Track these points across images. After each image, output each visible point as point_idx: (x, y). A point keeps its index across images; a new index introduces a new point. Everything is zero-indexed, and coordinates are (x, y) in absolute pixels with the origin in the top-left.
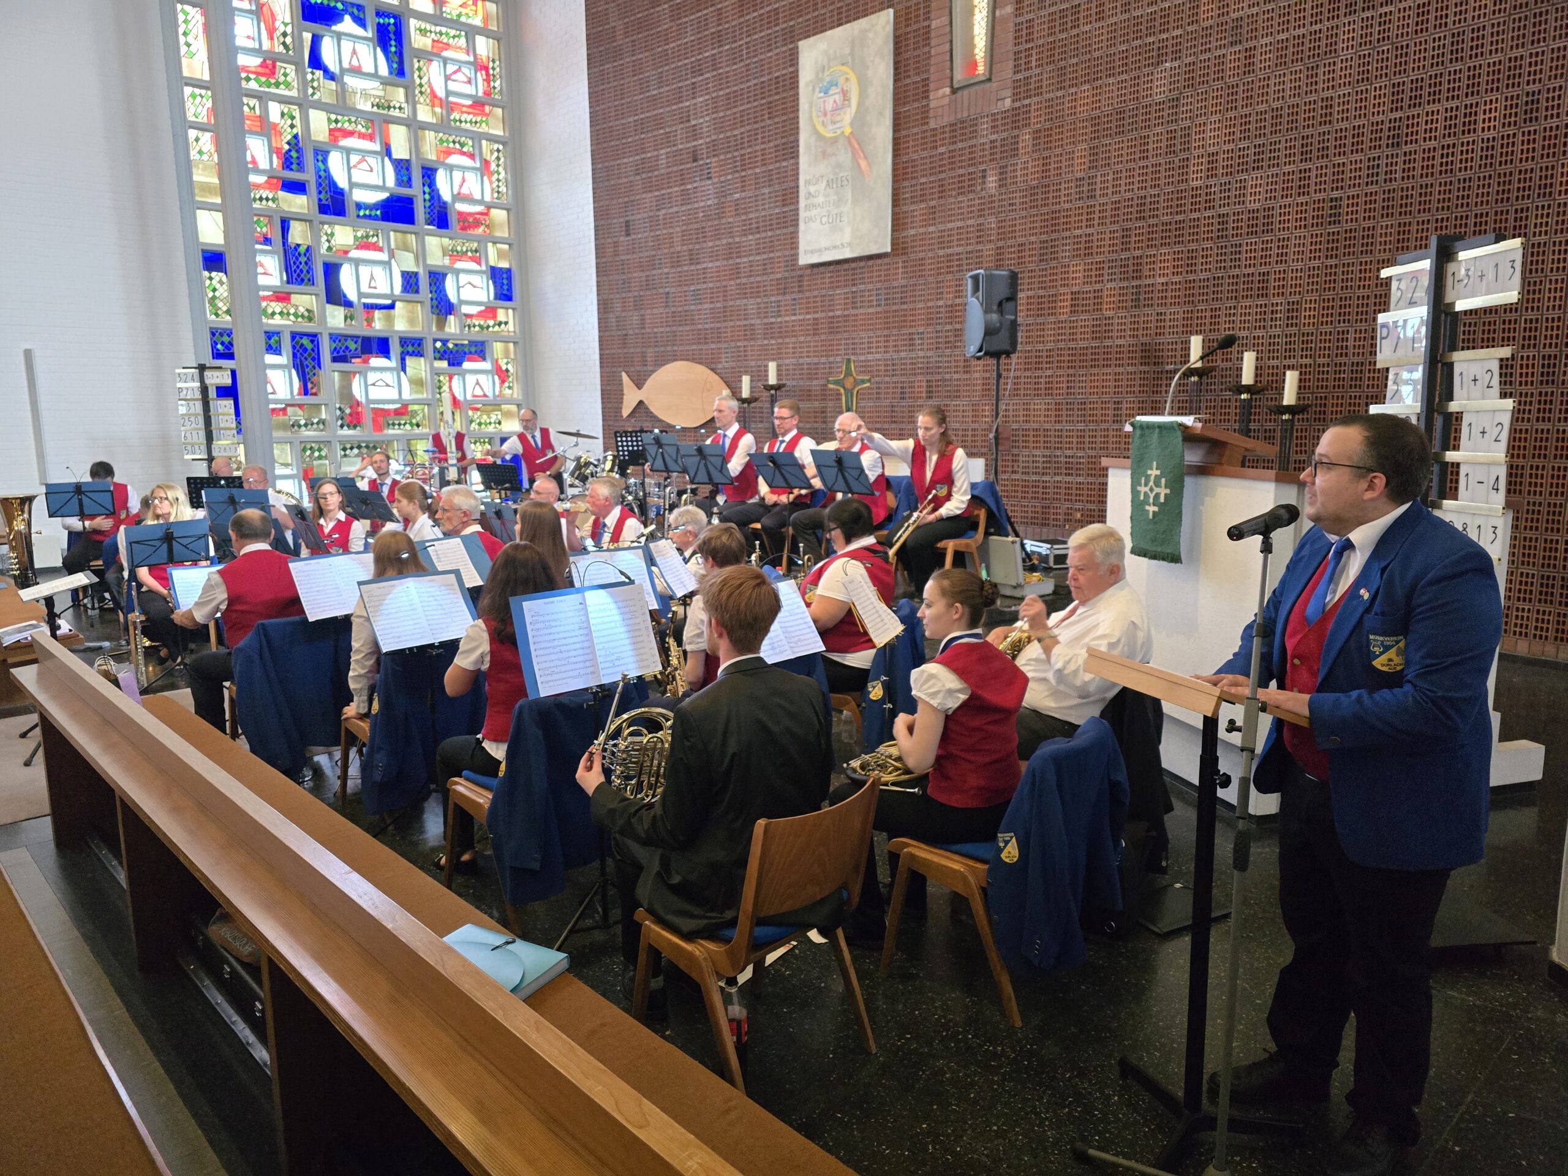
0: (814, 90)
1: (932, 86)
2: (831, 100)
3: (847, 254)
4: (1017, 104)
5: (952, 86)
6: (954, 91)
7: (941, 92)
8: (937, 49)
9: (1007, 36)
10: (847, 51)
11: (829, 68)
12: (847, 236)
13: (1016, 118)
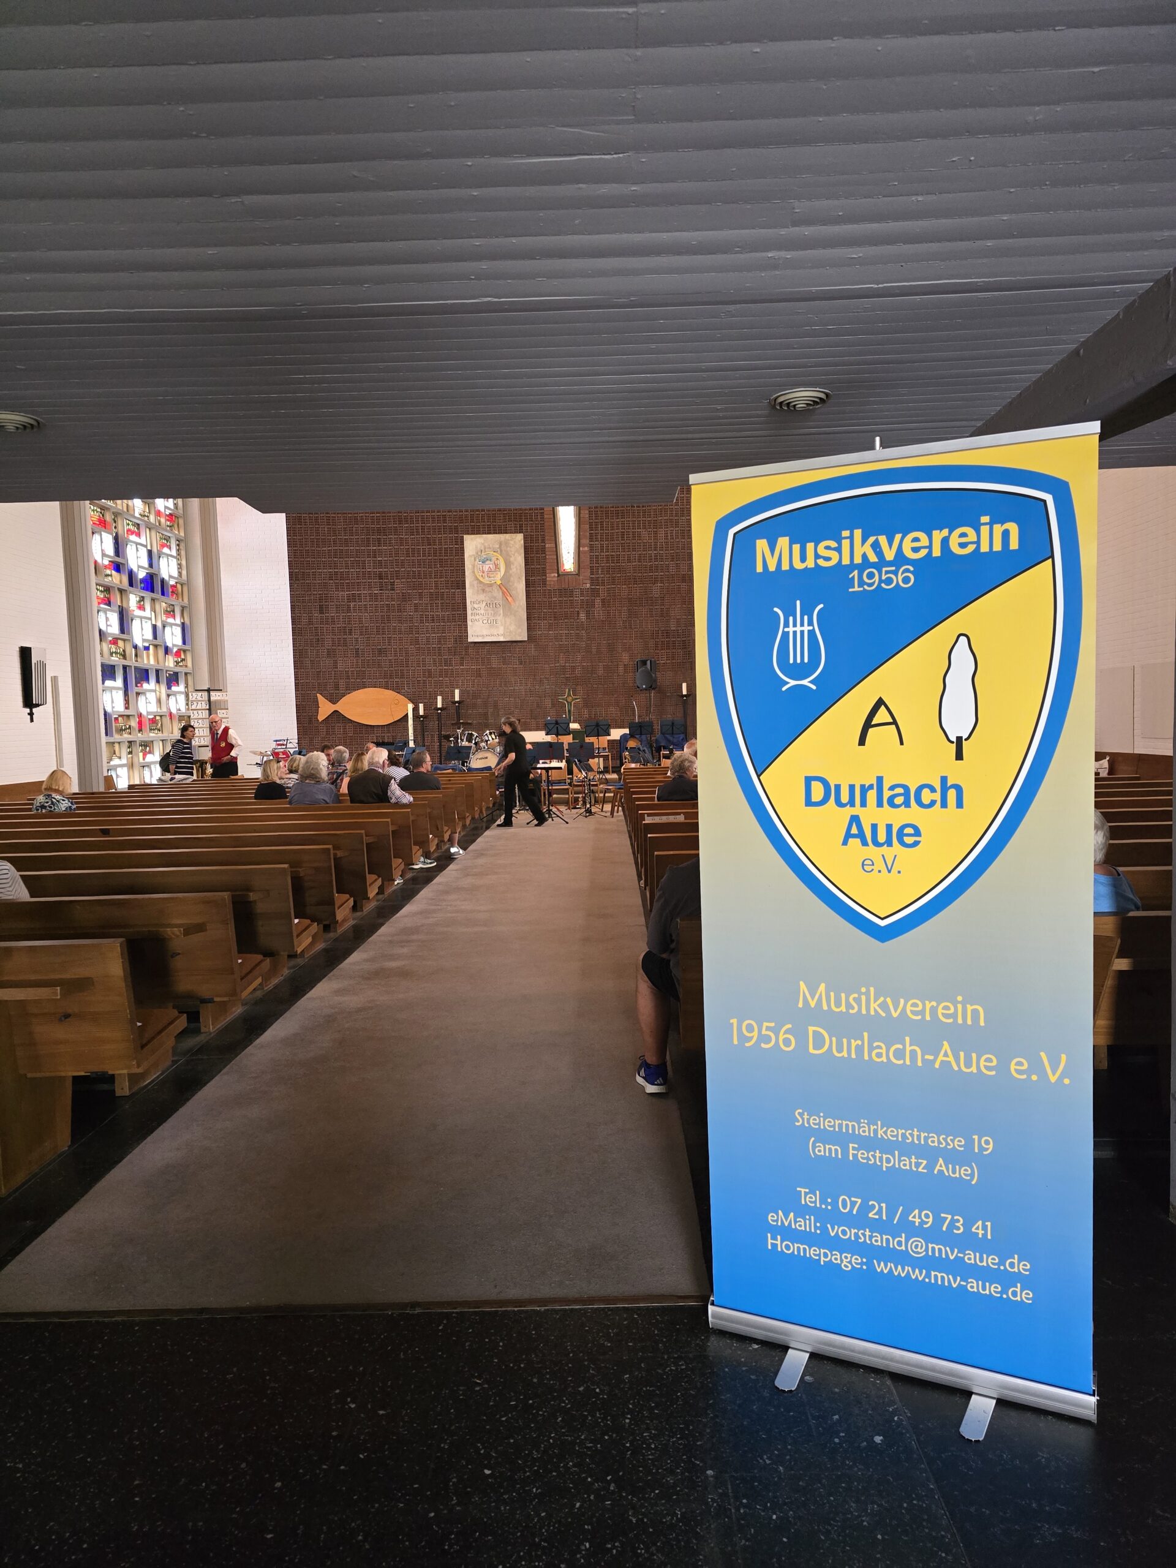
0: (475, 560)
1: (548, 571)
2: (487, 567)
3: (502, 639)
4: (593, 587)
5: (558, 573)
6: (559, 575)
7: (553, 575)
8: (550, 557)
9: (586, 559)
10: (498, 546)
11: (485, 552)
12: (501, 630)
13: (594, 592)
